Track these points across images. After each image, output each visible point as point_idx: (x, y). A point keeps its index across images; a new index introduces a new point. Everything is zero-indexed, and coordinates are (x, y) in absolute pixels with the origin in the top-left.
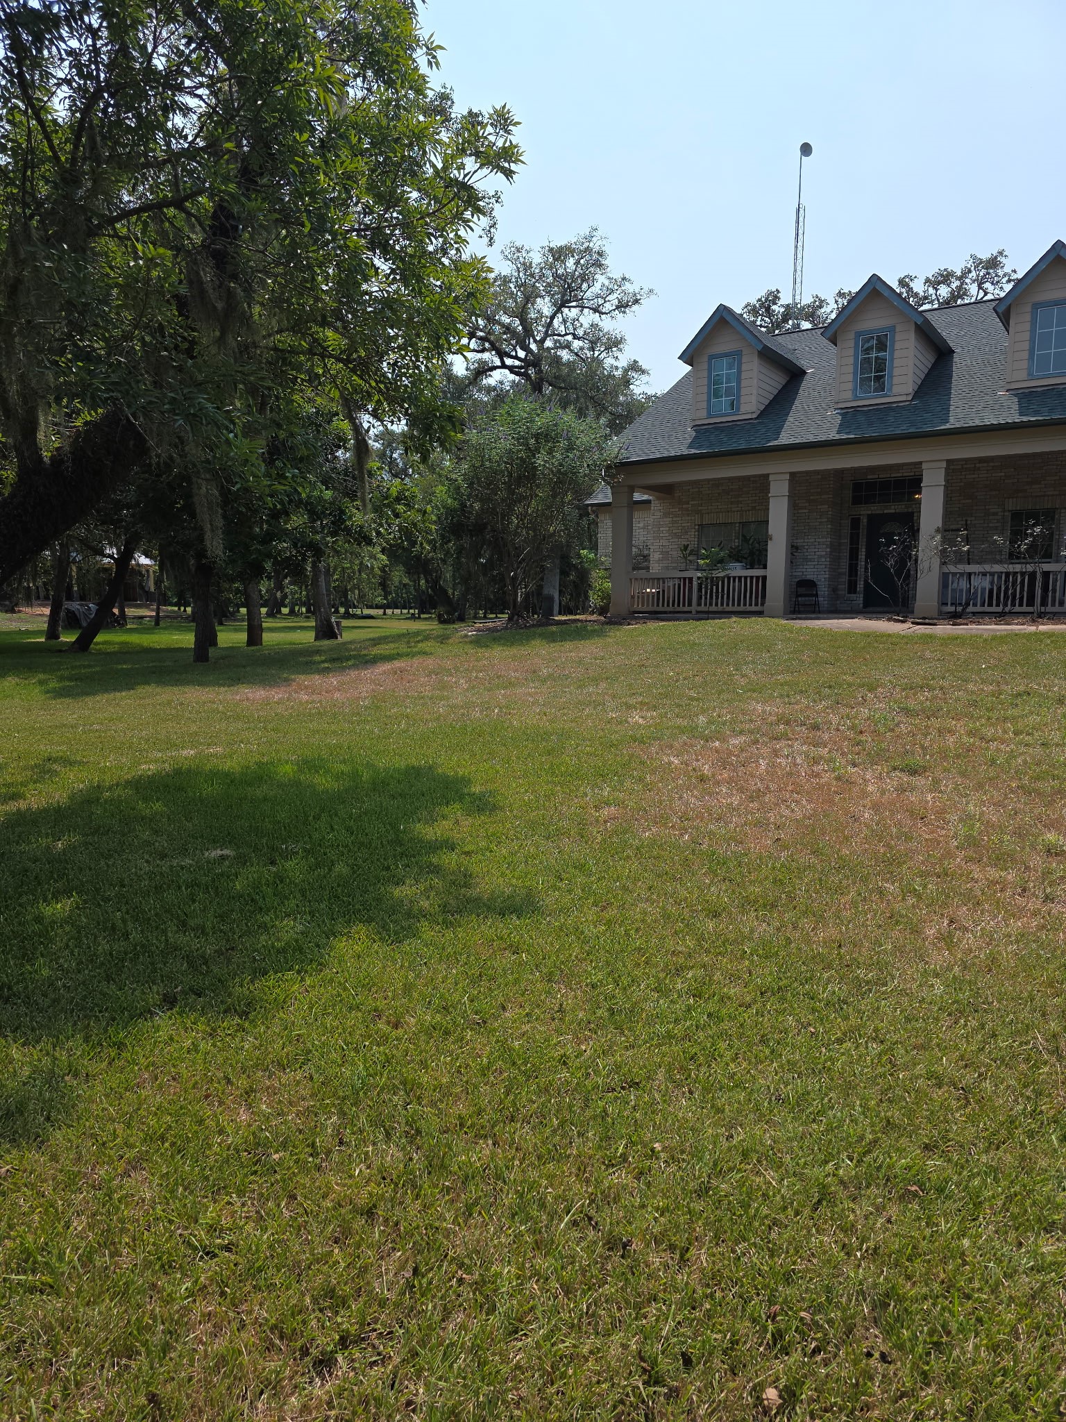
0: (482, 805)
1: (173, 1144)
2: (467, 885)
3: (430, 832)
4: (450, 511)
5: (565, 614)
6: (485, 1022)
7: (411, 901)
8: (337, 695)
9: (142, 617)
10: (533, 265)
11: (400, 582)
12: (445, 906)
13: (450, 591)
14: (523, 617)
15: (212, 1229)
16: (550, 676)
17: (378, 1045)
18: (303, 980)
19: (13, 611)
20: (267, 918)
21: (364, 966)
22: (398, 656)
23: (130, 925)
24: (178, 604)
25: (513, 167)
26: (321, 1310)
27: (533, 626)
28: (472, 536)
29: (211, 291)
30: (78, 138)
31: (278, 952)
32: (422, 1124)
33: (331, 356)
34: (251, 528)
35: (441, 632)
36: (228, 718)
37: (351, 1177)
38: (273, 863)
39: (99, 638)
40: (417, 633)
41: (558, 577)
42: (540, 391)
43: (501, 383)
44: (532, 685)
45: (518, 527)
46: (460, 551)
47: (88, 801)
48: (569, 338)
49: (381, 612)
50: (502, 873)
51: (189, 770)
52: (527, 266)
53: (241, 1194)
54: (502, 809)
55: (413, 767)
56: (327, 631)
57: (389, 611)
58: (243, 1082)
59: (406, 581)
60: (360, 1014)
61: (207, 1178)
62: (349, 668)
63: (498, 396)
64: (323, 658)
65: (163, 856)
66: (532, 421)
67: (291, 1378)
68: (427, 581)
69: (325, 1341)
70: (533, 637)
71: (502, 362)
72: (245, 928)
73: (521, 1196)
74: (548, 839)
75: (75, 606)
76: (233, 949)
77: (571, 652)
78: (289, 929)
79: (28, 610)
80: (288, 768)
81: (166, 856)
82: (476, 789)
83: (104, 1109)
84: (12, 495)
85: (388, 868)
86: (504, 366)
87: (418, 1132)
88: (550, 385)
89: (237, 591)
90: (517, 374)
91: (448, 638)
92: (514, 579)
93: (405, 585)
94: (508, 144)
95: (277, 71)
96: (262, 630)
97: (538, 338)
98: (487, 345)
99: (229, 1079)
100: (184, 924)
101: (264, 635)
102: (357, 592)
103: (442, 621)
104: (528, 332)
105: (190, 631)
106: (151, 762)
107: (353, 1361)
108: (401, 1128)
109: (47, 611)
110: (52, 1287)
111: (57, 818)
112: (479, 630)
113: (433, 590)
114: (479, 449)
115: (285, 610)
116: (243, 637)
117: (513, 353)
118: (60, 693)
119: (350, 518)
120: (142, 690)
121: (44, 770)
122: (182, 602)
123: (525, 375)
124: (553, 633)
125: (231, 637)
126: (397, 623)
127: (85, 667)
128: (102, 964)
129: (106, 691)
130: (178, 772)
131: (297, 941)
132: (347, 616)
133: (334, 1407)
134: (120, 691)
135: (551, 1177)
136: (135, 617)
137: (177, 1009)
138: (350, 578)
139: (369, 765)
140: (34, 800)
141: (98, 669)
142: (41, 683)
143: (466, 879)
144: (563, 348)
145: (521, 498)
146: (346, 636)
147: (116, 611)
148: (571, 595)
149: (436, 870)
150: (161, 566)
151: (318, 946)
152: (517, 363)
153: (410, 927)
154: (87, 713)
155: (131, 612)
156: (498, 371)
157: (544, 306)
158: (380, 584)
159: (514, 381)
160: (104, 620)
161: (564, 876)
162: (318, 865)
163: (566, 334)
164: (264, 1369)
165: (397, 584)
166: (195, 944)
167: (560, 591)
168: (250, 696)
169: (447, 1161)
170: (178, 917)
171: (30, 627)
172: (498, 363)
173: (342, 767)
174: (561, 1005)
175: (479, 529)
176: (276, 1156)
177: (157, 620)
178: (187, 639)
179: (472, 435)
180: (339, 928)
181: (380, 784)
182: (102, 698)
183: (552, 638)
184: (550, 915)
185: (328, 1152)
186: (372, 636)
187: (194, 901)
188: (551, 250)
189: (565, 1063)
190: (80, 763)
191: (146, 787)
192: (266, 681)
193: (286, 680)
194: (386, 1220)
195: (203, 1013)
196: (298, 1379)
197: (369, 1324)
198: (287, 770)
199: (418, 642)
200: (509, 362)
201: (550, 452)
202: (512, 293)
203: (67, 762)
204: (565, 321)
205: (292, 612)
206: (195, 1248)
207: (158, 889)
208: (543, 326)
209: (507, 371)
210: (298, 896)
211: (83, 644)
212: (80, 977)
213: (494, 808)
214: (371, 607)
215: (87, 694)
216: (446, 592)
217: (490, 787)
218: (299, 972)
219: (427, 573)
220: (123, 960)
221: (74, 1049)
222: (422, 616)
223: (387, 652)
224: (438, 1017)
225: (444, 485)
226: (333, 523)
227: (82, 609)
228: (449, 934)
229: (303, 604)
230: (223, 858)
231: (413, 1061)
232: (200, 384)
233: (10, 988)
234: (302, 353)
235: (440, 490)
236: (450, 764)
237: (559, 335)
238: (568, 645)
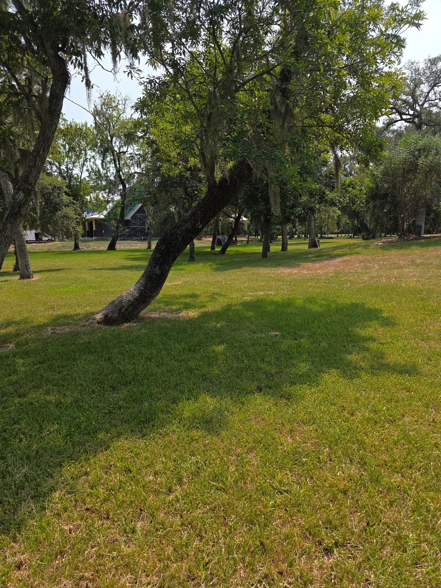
0: (388, 322)
1: (264, 445)
2: (382, 358)
3: (363, 333)
4: (371, 189)
5: (427, 234)
6: (395, 421)
7: (356, 362)
8: (319, 271)
9: (242, 241)
10: (420, 69)
11: (345, 222)
12: (372, 366)
13: (368, 225)
14: (407, 236)
15: (280, 482)
16: (421, 263)
17: (345, 422)
18: (310, 389)
19: (200, 239)
20: (294, 362)
21: (336, 387)
22: (346, 255)
23: (244, 358)
24: (255, 235)
25: (420, 22)
26: (327, 528)
27: (412, 240)
28: (381, 200)
29: (279, 106)
30: (233, 53)
31: (300, 376)
32: (367, 460)
33: (326, 126)
34: (286, 203)
35: (365, 244)
36: (275, 280)
37: (335, 475)
38: (296, 339)
39: (228, 249)
40: (354, 244)
41: (424, 217)
42: (420, 128)
43: (400, 127)
44: (411, 267)
45: (406, 193)
46: (374, 207)
47: (228, 309)
48: (437, 101)
49: (336, 235)
50: (400, 355)
51: (262, 300)
52: (417, 70)
53: (291, 471)
54: (398, 325)
55: (354, 303)
56: (313, 244)
57: (340, 235)
58: (288, 427)
59: (348, 221)
60: (336, 407)
61: (277, 462)
62: (324, 260)
63: (398, 134)
64: (313, 256)
65: (254, 333)
66: (417, 143)
67: (315, 553)
68: (358, 221)
69: (328, 542)
70: (412, 245)
71: (401, 117)
72: (286, 365)
73: (417, 504)
74: (423, 340)
75: (220, 237)
76: (282, 372)
77: (432, 252)
78: (303, 367)
79: (205, 239)
80: (300, 301)
81: (255, 332)
82: (385, 315)
83: (239, 427)
84: (206, 196)
85: (344, 347)
86: (402, 119)
87: (365, 463)
88: (426, 125)
89: (278, 229)
90: (408, 122)
91: (369, 246)
92: (403, 218)
93: (347, 223)
94: (418, 11)
95: (312, 5)
96: (287, 244)
97: (420, 104)
98: (394, 111)
99: (283, 424)
100: (263, 360)
101: (288, 247)
102: (326, 228)
103: (364, 238)
104: (415, 101)
105: (261, 246)
106: (247, 296)
107: (341, 553)
108: (357, 459)
109: (211, 239)
110: (224, 489)
111: (217, 315)
112: (384, 242)
113: (360, 225)
114: (390, 159)
115: (296, 236)
116: (280, 247)
117: (407, 113)
118: (217, 270)
119: (327, 195)
120: (244, 269)
121: (213, 297)
122: (257, 234)
123: (413, 122)
124: (423, 243)
125: (275, 248)
126: (343, 240)
127: (224, 260)
128: (235, 371)
129: (232, 269)
130: (258, 301)
131: (307, 372)
132: (322, 238)
133: (333, 571)
134: (236, 269)
135: (432, 499)
136: (240, 241)
137: (262, 393)
138: (324, 221)
139: (335, 301)
140: (210, 308)
141: (228, 261)
142: (210, 266)
143: (381, 355)
144: (433, 106)
145: (410, 180)
146: (322, 246)
147: (234, 239)
148: (431, 224)
149: (367, 350)
150: (251, 221)
151: (316, 376)
152: (409, 117)
153: (356, 373)
154: (226, 277)
155: (239, 239)
156: (399, 122)
157: (425, 88)
158: (337, 224)
159: (406, 126)
160: (230, 242)
161: (432, 359)
162: (314, 342)
163: (436, 99)
164: (304, 545)
165: (344, 223)
166: (268, 368)
167: (425, 223)
168: (284, 271)
169: (379, 479)
170: (261, 357)
171: (206, 245)
172: (399, 118)
173: (323, 302)
174: (434, 419)
175: (386, 196)
176: (304, 459)
177: (248, 242)
178: (259, 249)
179: (386, 153)
180: (324, 369)
181: (339, 310)
182: (230, 272)
183: (422, 245)
184: (425, 376)
185: (326, 463)
186: (332, 246)
187: (266, 351)
188: (430, 60)
189: (437, 447)
190: (225, 296)
191: (247, 305)
192: (290, 266)
193: (298, 265)
194: (352, 498)
195: (272, 396)
196: (317, 553)
197: (347, 540)
198: (300, 302)
199: (355, 248)
200: (404, 117)
201: (426, 157)
202: (408, 84)
203: (220, 295)
204: (435, 93)
205: (299, 237)
206: (275, 489)
207: (253, 345)
208: (423, 98)
209: (403, 122)
210: (307, 354)
211: (223, 251)
212: (228, 375)
213: (394, 324)
214: (333, 234)
215: (225, 270)
216: (366, 226)
217: (392, 314)
218: (309, 385)
219: (358, 217)
220: (242, 371)
221: (227, 402)
222: (355, 237)
223: (340, 253)
224: (372, 415)
225: (369, 178)
226: (320, 198)
227: (222, 238)
228: (375, 379)
229: (303, 233)
230: (276, 335)
231: (361, 432)
232: (276, 146)
233: (205, 376)
234: (314, 126)
235: (367, 180)
236: (372, 303)
237: (432, 100)
238: (431, 248)
